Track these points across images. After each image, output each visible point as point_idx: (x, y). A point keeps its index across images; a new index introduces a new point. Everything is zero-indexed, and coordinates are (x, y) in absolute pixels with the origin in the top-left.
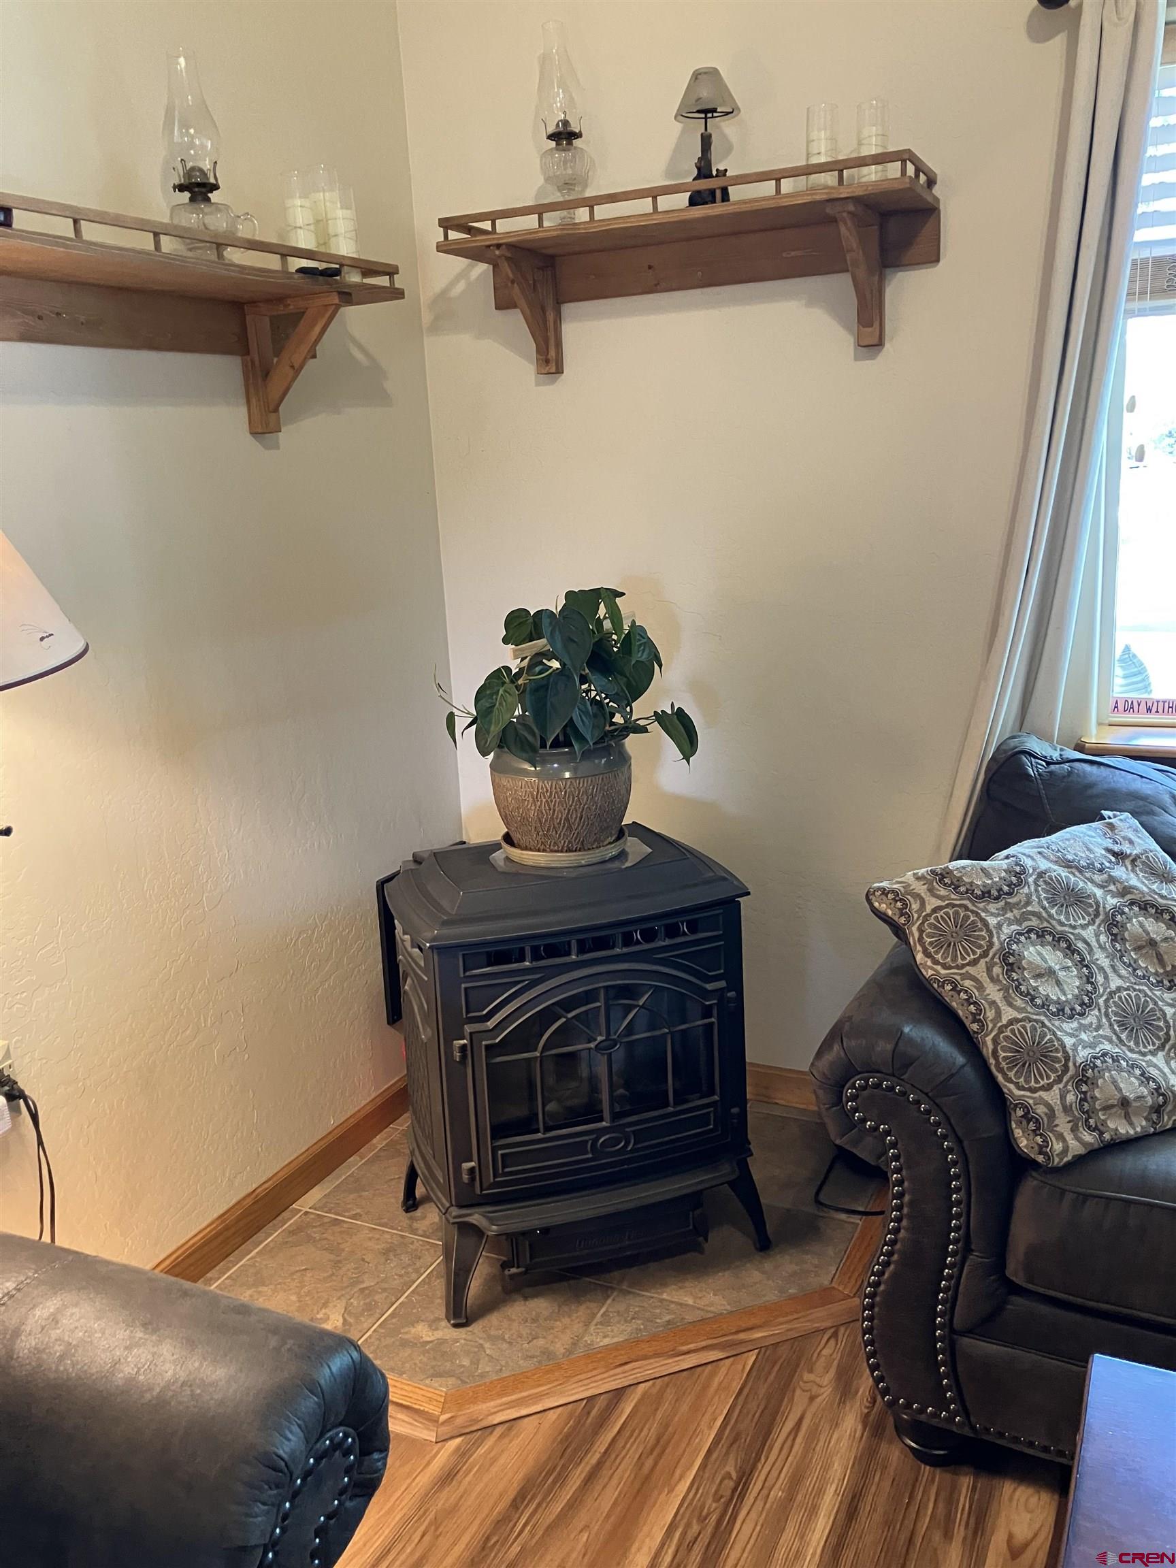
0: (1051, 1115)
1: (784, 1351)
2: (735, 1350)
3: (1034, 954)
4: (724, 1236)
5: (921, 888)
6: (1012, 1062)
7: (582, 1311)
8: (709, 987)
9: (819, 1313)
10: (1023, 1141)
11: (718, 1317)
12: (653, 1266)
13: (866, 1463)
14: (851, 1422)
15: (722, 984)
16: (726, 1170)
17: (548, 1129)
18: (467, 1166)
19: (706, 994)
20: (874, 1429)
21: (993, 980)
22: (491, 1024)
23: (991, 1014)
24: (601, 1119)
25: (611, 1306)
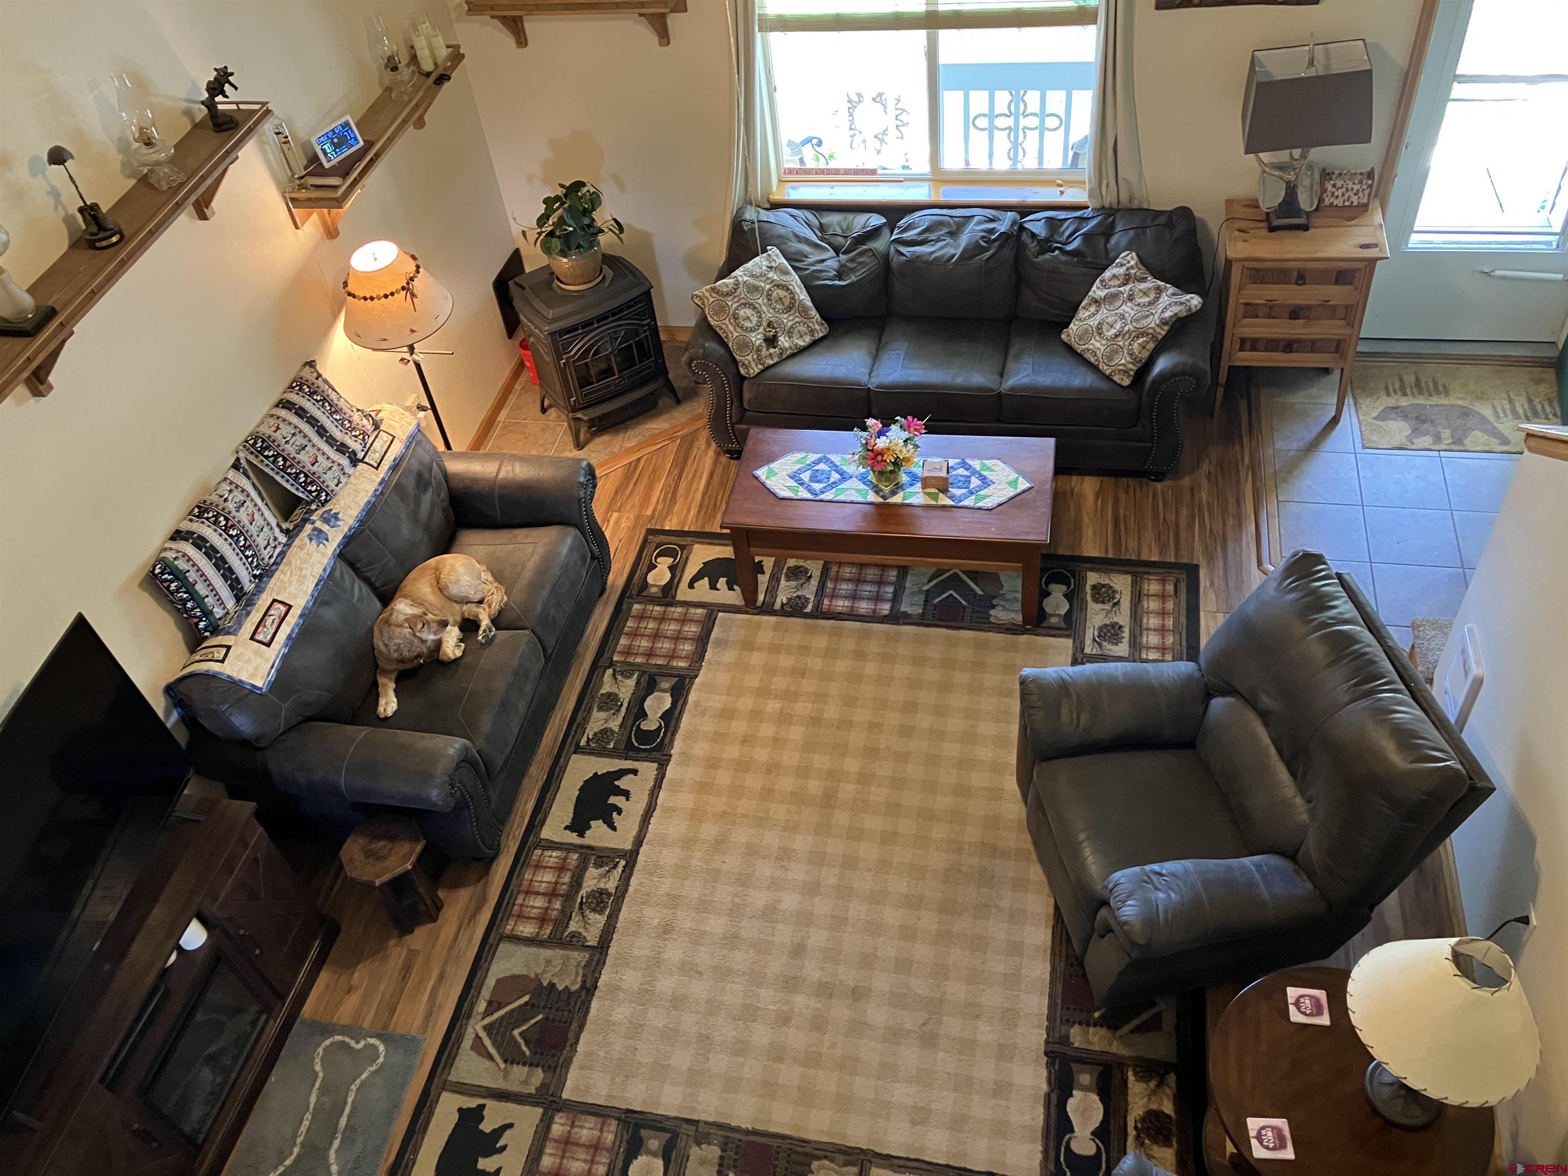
0: (750, 362)
1: (689, 438)
2: (673, 439)
3: (742, 312)
4: (664, 401)
5: (707, 294)
6: (738, 349)
7: (620, 437)
8: (644, 322)
9: (699, 422)
10: (742, 371)
11: (666, 430)
12: (641, 417)
13: (716, 463)
14: (711, 453)
15: (649, 320)
16: (661, 381)
17: (598, 381)
18: (572, 399)
19: (645, 325)
20: (718, 454)
21: (731, 324)
22: (572, 353)
23: (730, 335)
24: (614, 375)
25: (630, 433)
